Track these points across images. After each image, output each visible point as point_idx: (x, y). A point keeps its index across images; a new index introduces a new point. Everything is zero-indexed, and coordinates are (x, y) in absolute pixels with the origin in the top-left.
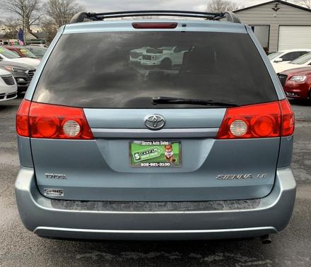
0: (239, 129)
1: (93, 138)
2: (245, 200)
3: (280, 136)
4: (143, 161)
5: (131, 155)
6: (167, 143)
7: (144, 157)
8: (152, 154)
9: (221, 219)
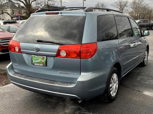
0: (63, 54)
1: (22, 53)
2: (68, 83)
3: (80, 58)
4: (36, 63)
5: (32, 60)
6: (42, 57)
7: (36, 61)
8: (38, 61)
9: (56, 88)
